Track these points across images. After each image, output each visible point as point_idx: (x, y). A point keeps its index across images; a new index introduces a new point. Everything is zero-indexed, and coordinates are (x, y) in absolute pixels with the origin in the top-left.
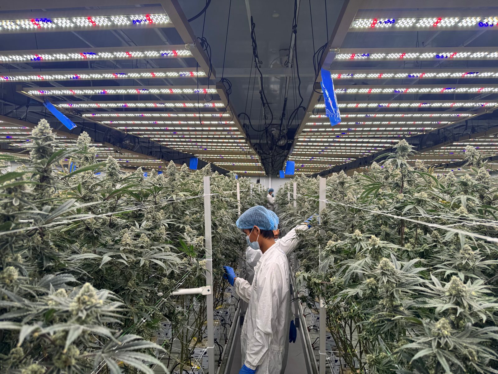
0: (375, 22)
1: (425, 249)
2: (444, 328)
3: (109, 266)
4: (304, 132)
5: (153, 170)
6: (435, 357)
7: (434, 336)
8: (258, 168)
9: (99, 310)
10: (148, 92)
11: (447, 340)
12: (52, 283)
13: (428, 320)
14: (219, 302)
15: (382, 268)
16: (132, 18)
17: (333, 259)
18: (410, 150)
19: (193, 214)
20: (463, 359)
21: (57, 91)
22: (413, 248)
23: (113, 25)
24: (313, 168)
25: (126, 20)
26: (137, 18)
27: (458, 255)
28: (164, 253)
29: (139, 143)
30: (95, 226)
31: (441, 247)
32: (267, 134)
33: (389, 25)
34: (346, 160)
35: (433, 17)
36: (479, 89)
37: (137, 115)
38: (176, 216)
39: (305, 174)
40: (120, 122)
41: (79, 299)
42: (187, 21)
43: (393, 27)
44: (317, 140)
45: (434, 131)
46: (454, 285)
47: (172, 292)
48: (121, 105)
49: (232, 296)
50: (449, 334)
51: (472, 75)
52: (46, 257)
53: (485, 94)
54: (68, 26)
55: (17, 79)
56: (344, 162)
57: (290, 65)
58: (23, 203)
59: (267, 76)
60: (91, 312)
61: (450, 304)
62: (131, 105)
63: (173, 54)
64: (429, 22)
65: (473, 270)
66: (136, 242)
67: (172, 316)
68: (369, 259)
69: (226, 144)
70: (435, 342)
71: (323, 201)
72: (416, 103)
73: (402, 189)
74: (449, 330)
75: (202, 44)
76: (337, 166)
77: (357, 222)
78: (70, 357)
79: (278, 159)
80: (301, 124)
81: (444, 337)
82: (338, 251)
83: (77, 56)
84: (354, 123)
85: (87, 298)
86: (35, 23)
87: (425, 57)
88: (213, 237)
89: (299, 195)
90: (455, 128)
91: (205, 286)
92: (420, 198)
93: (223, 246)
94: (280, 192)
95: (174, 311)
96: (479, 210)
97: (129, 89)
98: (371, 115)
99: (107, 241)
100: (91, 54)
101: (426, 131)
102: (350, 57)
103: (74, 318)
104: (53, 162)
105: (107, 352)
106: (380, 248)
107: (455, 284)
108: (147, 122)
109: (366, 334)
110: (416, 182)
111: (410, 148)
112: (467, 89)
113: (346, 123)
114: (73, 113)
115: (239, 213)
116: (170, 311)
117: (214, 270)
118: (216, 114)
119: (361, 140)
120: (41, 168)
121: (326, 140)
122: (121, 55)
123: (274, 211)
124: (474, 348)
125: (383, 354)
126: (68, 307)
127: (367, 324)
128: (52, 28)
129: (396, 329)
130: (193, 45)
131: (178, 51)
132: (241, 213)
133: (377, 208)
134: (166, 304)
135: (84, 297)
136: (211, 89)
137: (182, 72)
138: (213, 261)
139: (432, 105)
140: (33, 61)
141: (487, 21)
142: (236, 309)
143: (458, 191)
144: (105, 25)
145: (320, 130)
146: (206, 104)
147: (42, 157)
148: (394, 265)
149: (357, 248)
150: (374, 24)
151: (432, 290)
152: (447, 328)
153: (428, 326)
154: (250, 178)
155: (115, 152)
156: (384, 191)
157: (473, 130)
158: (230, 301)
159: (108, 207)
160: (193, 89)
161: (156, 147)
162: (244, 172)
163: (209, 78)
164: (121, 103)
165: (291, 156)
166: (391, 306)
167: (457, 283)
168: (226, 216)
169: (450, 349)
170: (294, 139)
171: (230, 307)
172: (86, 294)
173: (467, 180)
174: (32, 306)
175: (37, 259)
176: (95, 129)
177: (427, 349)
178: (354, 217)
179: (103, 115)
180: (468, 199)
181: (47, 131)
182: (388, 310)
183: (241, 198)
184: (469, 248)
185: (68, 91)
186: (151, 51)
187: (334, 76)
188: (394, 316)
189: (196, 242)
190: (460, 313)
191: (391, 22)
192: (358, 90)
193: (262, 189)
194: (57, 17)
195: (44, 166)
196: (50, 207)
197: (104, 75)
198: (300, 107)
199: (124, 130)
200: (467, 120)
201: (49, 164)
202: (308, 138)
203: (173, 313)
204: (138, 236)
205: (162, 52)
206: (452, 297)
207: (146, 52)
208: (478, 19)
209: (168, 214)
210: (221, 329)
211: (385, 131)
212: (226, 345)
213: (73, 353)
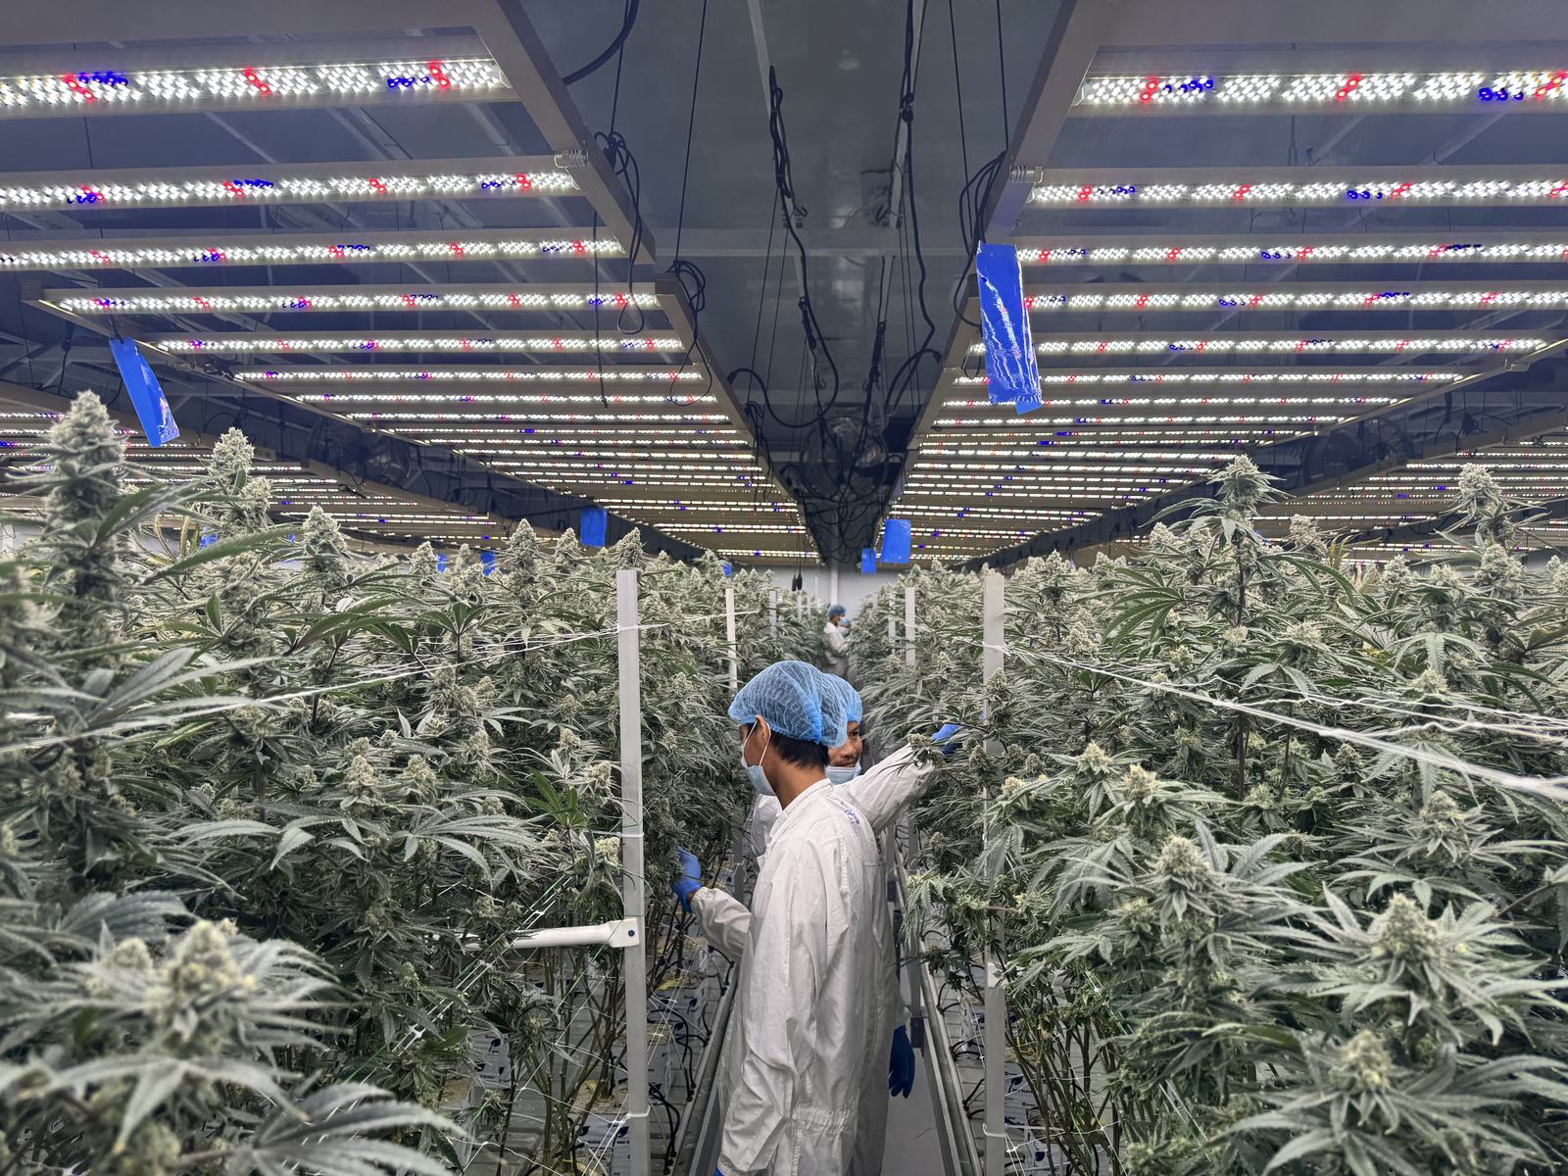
0: (1152, 86)
1: (1316, 803)
2: (1369, 1061)
3: (306, 858)
4: (938, 429)
5: (465, 546)
6: (1342, 1154)
7: (1337, 1089)
8: (799, 543)
9: (243, 1008)
10: (440, 303)
11: (1380, 1101)
12: (107, 921)
13: (1320, 1036)
14: (667, 968)
15: (1169, 869)
16: (385, 70)
17: (1021, 837)
18: (1263, 489)
19: (586, 690)
20: (1431, 1162)
21: (152, 301)
22: (1277, 800)
23: (325, 92)
24: (967, 542)
25: (366, 78)
26: (399, 70)
27: (1415, 824)
28: (482, 818)
29: (419, 463)
30: (262, 731)
31: (1366, 795)
32: (822, 434)
33: (1198, 95)
34: (1072, 516)
35: (1335, 72)
36: (1486, 295)
37: (407, 375)
38: (530, 694)
39: (944, 562)
40: (355, 397)
41: (176, 974)
42: (560, 83)
43: (1209, 104)
44: (980, 453)
45: (1345, 426)
46: (1398, 925)
47: (510, 940)
48: (358, 344)
49: (711, 949)
50: (1386, 1083)
51: (1460, 253)
52: (95, 832)
53: (1504, 310)
54: (181, 95)
55: (25, 262)
56: (1065, 523)
57: (893, 220)
58: (18, 663)
59: (822, 253)
60: (215, 1015)
61: (1385, 985)
62: (389, 344)
63: (519, 185)
64: (1322, 88)
65: (1461, 872)
66: (391, 783)
67: (511, 1018)
68: (1126, 841)
69: (692, 468)
70: (1339, 1109)
71: (996, 648)
72: (1286, 338)
73: (1241, 611)
74: (1383, 1068)
75: (610, 155)
76: (1042, 535)
77: (1101, 714)
78: (149, 1163)
79: (858, 511)
80: (926, 404)
81: (1369, 1093)
82: (1037, 809)
83: (212, 191)
84: (1094, 402)
85: (200, 970)
86: (78, 88)
87: (1314, 196)
88: (645, 764)
89: (923, 628)
90: (1414, 417)
91: (621, 918)
92: (1296, 642)
93: (682, 791)
94: (866, 618)
95: (518, 1000)
96: (1484, 679)
97: (381, 293)
98: (1145, 377)
99: (301, 781)
100: (257, 183)
101: (1321, 426)
102: (1076, 196)
103: (160, 1037)
104: (118, 529)
105: (271, 1145)
106: (1160, 806)
107: (1402, 920)
108: (439, 398)
109: (1127, 1077)
110: (1290, 589)
111: (1263, 483)
112: (1447, 296)
113: (1068, 402)
114: (206, 369)
115: (734, 685)
116: (504, 999)
117: (651, 867)
118: (659, 371)
119: (1117, 455)
120: (79, 547)
121: (1007, 453)
122: (355, 187)
123: (844, 677)
124: (1463, 1128)
125: (1180, 1142)
126: (139, 1000)
127: (1128, 1045)
128: (131, 101)
129: (1217, 1065)
130: (579, 156)
131: (532, 176)
132: (740, 686)
133: (1160, 674)
134: (491, 978)
135: (193, 966)
136: (640, 292)
137: (549, 239)
138: (646, 839)
139: (1338, 347)
140: (74, 207)
141: (1503, 85)
142: (723, 991)
143: (1417, 619)
144: (298, 92)
145: (987, 422)
146: (625, 342)
147: (85, 512)
148: (1206, 857)
149: (1091, 802)
150: (1149, 92)
151: (1330, 939)
152: (1379, 1064)
153: (1318, 1057)
154: (769, 571)
155: (341, 492)
156: (1187, 619)
157: (1469, 425)
158: (703, 964)
159: (308, 668)
160: (583, 296)
161: (473, 476)
162: (752, 552)
163: (632, 259)
164: (357, 338)
165: (900, 503)
166: (1201, 989)
167: (1406, 917)
168: (692, 696)
169: (1388, 1132)
170: (906, 451)
171: (705, 983)
172: (198, 956)
173: (1445, 585)
174: (36, 995)
175: (66, 839)
176: (281, 417)
177: (1315, 1132)
178: (1091, 700)
179: (300, 375)
180: (1449, 646)
181: (100, 431)
182: (1192, 1004)
183: (739, 637)
184: (1450, 801)
185: (186, 301)
186: (448, 174)
187: (1027, 256)
188: (1211, 1025)
189: (589, 781)
190: (1420, 1015)
191: (1201, 88)
192: (1105, 300)
193: (809, 606)
194: (147, 68)
195: (88, 542)
196: (109, 674)
197: (300, 250)
198: (924, 350)
199: (369, 422)
200: (1450, 393)
201: (103, 537)
202: (950, 448)
203: (512, 1009)
204: (401, 761)
205: (480, 179)
206: (1394, 962)
207: (431, 180)
208: (1477, 79)
209: (508, 690)
210: (673, 1052)
211: (1193, 425)
212: (690, 1104)
213: (160, 1150)
